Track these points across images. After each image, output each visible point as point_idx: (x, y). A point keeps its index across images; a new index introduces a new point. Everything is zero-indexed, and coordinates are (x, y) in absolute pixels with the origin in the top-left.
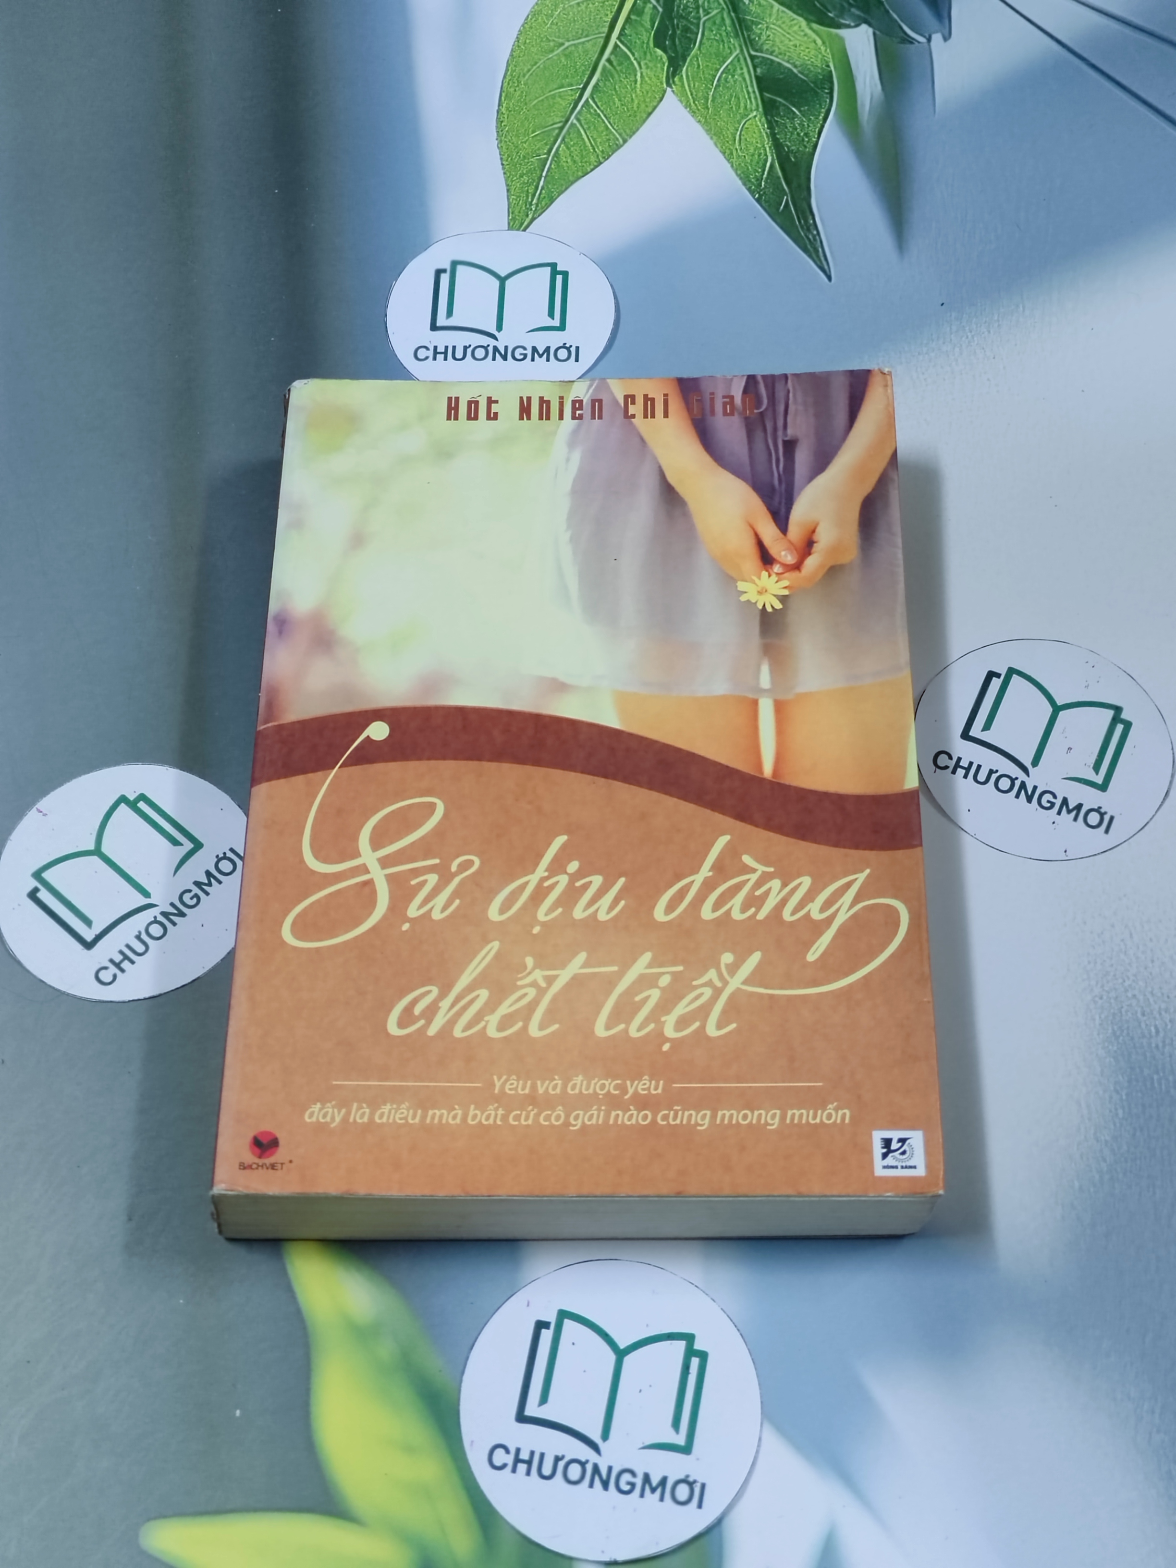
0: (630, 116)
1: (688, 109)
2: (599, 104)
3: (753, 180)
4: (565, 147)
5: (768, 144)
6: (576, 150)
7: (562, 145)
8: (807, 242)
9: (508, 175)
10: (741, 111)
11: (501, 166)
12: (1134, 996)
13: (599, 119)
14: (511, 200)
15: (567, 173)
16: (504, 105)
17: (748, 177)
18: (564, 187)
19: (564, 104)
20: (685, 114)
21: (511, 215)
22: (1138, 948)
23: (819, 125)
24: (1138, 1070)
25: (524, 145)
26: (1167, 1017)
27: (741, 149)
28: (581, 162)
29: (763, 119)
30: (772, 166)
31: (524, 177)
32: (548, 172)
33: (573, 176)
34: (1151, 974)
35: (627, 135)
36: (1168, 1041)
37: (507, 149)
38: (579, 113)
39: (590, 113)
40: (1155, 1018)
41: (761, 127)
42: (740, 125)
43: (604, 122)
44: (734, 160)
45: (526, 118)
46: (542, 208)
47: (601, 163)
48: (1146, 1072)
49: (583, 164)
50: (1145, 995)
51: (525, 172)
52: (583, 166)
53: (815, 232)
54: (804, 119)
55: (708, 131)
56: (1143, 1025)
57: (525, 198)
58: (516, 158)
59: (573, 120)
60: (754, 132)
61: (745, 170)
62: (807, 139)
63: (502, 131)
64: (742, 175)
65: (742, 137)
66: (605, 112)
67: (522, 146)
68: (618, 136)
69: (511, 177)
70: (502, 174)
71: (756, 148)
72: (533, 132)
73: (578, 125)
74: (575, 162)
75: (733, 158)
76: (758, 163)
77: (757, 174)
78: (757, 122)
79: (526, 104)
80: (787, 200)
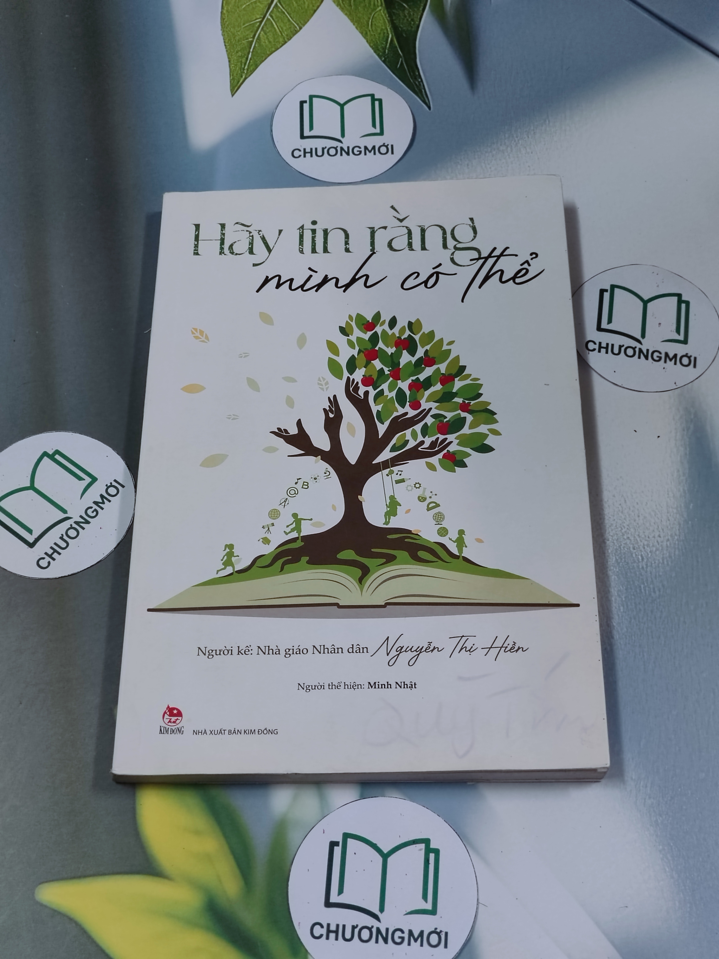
0: (303, 12)
1: (339, 7)
2: (284, 6)
3: (380, 49)
4: (263, 34)
5: (389, 26)
6: (270, 35)
7: (262, 32)
8: (415, 86)
9: (229, 51)
10: (372, 6)
11: (224, 47)
12: (628, 538)
13: (284, 15)
14: (231, 67)
15: (265, 49)
16: (225, 9)
17: (377, 47)
18: (264, 58)
19: (262, 6)
20: (337, 10)
21: (231, 77)
22: (630, 508)
23: (420, 14)
24: (631, 583)
25: (239, 33)
26: (648, 550)
27: (372, 30)
28: (274, 42)
29: (386, 12)
30: (392, 40)
31: (239, 53)
32: (254, 49)
33: (269, 51)
34: (638, 524)
35: (302, 24)
36: (649, 564)
37: (228, 36)
38: (272, 12)
39: (279, 12)
40: (641, 551)
41: (384, 16)
42: (371, 14)
43: (287, 17)
44: (368, 37)
45: (239, 16)
46: (251, 71)
47: (286, 42)
48: (637, 583)
49: (276, 44)
50: (635, 537)
51: (239, 49)
52: (275, 45)
53: (420, 80)
54: (411, 10)
55: (352, 20)
56: (634, 555)
57: (240, 66)
58: (233, 41)
59: (268, 17)
60: (380, 20)
61: (375, 43)
62: (413, 23)
63: (224, 24)
64: (374, 46)
65: (373, 23)
66: (287, 10)
67: (237, 33)
68: (296, 25)
69: (231, 53)
70: (225, 52)
71: (382, 30)
72: (244, 24)
73: (271, 19)
74: (270, 42)
75: (368, 36)
76: (383, 38)
77: (383, 45)
78: (381, 13)
79: (238, 7)
80: (402, 61)
